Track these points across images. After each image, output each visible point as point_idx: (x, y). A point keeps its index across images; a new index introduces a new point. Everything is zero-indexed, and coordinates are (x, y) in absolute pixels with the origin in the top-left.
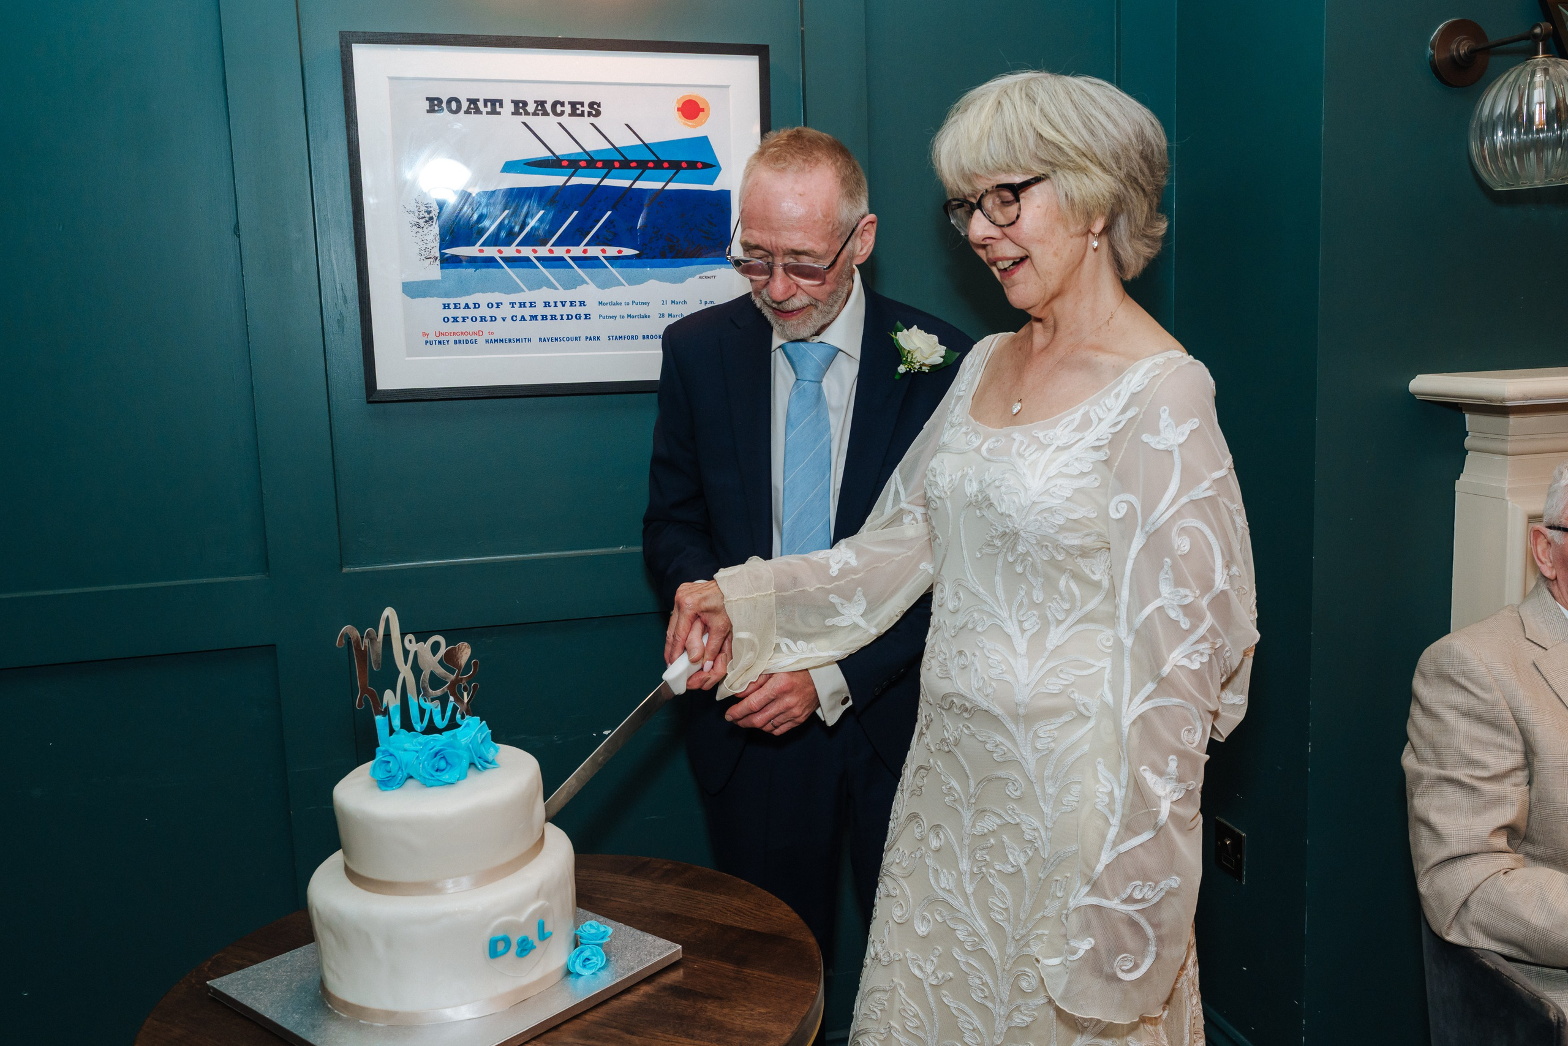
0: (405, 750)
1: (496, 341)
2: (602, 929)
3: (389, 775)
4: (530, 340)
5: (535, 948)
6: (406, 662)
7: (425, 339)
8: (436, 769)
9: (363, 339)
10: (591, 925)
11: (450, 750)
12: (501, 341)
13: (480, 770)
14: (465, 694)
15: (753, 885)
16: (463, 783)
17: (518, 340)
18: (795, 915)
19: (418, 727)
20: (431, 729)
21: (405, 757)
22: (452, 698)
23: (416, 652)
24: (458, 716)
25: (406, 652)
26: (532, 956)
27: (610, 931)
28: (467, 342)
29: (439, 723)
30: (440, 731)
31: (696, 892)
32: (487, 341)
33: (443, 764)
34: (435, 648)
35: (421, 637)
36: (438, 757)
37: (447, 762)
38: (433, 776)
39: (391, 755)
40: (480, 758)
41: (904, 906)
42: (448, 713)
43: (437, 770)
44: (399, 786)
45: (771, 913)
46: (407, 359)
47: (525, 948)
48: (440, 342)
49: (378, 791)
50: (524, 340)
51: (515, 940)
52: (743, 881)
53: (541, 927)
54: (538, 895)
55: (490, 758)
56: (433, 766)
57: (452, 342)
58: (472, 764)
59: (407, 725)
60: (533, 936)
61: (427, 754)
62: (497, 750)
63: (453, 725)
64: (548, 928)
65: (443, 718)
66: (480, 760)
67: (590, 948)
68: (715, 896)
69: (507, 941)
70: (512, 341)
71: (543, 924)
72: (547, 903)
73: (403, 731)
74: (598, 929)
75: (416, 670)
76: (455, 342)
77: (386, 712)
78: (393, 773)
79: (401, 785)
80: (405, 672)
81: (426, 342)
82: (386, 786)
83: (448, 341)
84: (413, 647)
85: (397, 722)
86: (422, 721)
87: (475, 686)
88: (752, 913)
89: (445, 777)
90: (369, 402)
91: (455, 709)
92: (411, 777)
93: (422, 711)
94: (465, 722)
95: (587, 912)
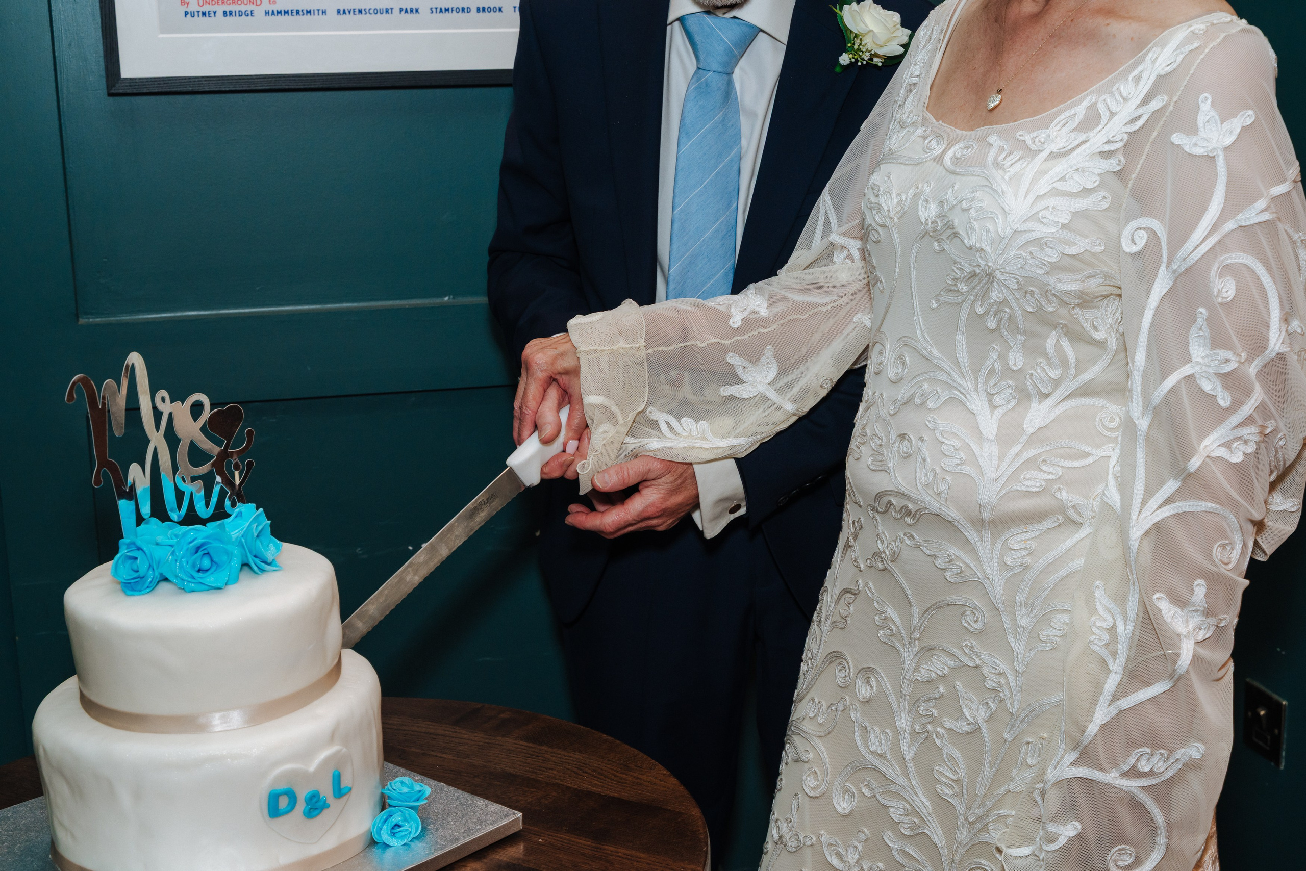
0: (157, 544)
1: (279, 12)
2: (417, 787)
3: (136, 575)
4: (324, 12)
5: (328, 806)
6: (157, 427)
7: (184, 9)
8: (197, 569)
9: (101, 8)
10: (402, 782)
11: (216, 544)
12: (286, 12)
13: (257, 574)
14: (237, 473)
15: (618, 742)
16: (233, 589)
17: (309, 12)
18: (673, 781)
19: (174, 516)
20: (191, 518)
21: (158, 553)
22: (218, 479)
23: (170, 415)
24: (227, 503)
25: (157, 414)
26: (326, 817)
27: (428, 791)
28: (240, 14)
29: (202, 511)
30: (204, 522)
31: (543, 747)
32: (267, 13)
33: (206, 563)
34: (197, 409)
35: (178, 396)
36: (200, 553)
37: (212, 561)
38: (194, 578)
39: (139, 549)
40: (255, 556)
41: (819, 774)
42: (214, 499)
43: (199, 571)
44: (148, 590)
45: (641, 776)
46: (161, 36)
47: (315, 806)
48: (204, 14)
49: (122, 596)
50: (316, 12)
51: (302, 795)
52: (604, 736)
53: (337, 779)
54: (332, 737)
55: (270, 558)
56: (194, 566)
57: (220, 14)
58: (245, 565)
59: (160, 512)
60: (326, 791)
61: (185, 548)
62: (278, 548)
63: (220, 514)
64: (346, 781)
65: (207, 505)
66: (257, 560)
67: (401, 811)
68: (567, 754)
69: (292, 796)
70: (301, 13)
71: (339, 776)
72: (345, 750)
73: (154, 520)
74: (411, 788)
75: (172, 438)
76: (225, 13)
77: (131, 494)
78: (141, 573)
79: (152, 588)
80: (157, 440)
81: (186, 13)
82: (133, 590)
83: (215, 13)
84: (166, 408)
85: (146, 510)
86: (179, 507)
87: (250, 464)
88: (616, 776)
89: (210, 579)
90: (110, 95)
91: (222, 494)
92: (166, 579)
93: (179, 494)
94: (237, 510)
95: (398, 768)
